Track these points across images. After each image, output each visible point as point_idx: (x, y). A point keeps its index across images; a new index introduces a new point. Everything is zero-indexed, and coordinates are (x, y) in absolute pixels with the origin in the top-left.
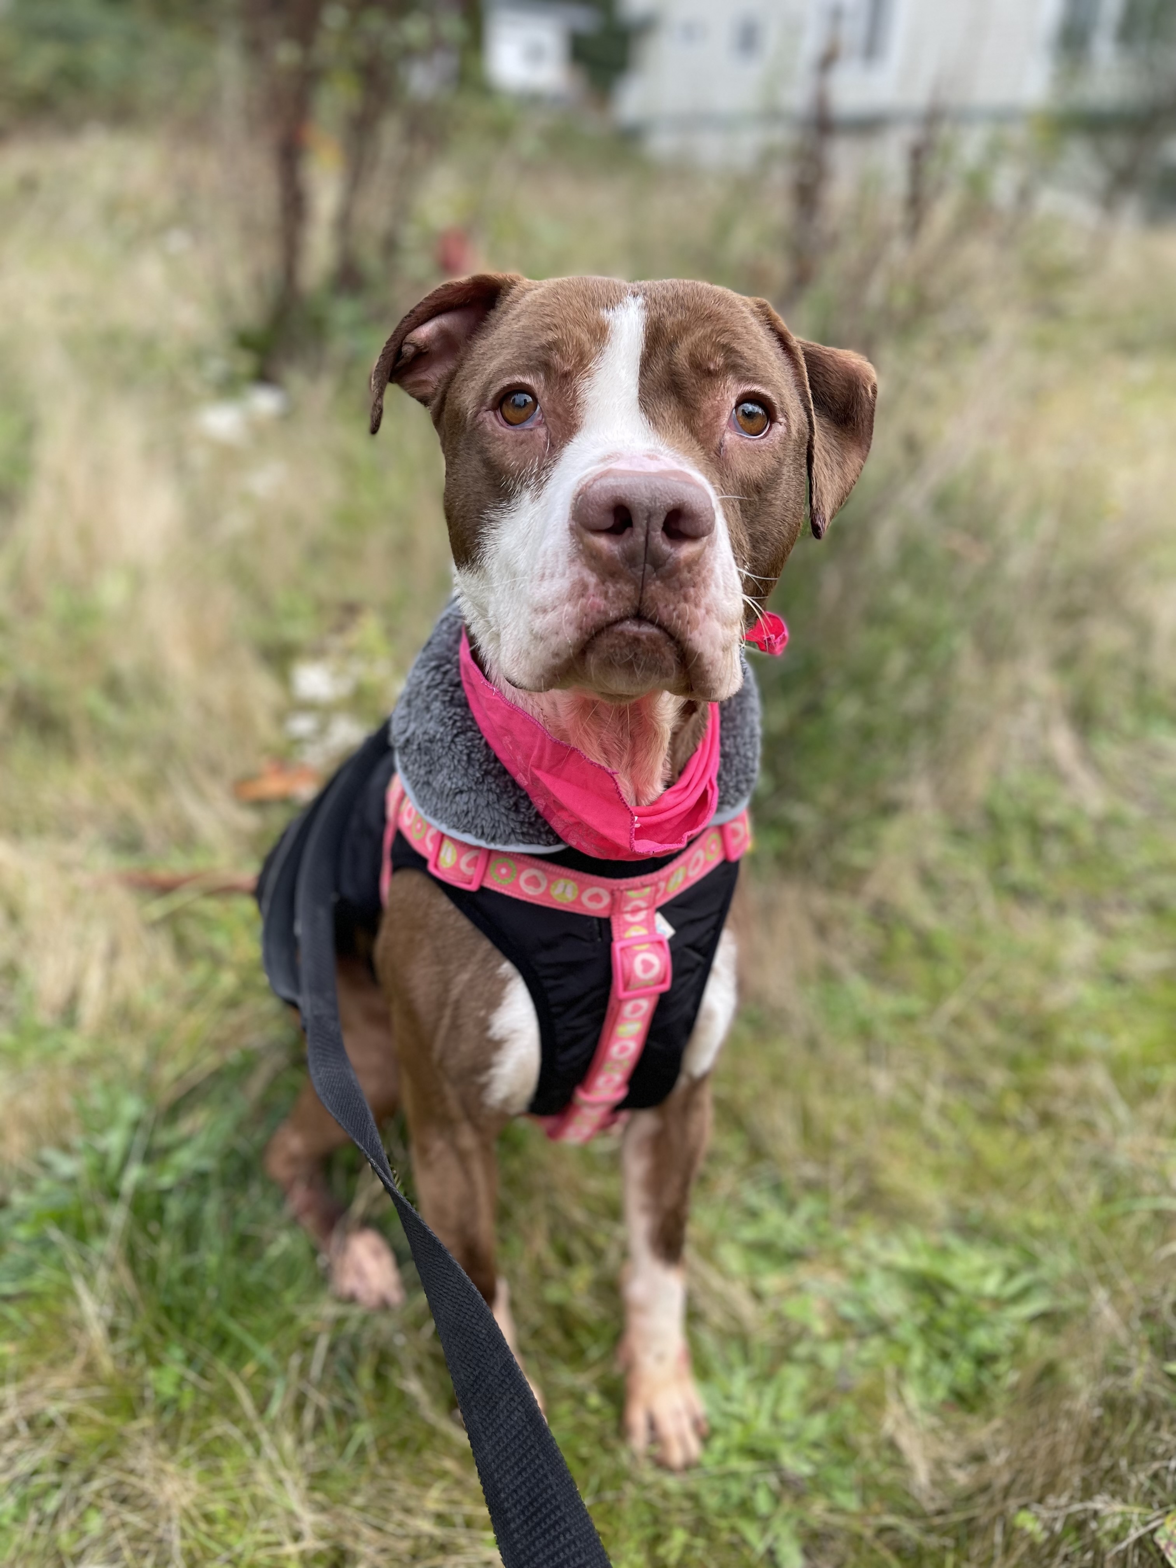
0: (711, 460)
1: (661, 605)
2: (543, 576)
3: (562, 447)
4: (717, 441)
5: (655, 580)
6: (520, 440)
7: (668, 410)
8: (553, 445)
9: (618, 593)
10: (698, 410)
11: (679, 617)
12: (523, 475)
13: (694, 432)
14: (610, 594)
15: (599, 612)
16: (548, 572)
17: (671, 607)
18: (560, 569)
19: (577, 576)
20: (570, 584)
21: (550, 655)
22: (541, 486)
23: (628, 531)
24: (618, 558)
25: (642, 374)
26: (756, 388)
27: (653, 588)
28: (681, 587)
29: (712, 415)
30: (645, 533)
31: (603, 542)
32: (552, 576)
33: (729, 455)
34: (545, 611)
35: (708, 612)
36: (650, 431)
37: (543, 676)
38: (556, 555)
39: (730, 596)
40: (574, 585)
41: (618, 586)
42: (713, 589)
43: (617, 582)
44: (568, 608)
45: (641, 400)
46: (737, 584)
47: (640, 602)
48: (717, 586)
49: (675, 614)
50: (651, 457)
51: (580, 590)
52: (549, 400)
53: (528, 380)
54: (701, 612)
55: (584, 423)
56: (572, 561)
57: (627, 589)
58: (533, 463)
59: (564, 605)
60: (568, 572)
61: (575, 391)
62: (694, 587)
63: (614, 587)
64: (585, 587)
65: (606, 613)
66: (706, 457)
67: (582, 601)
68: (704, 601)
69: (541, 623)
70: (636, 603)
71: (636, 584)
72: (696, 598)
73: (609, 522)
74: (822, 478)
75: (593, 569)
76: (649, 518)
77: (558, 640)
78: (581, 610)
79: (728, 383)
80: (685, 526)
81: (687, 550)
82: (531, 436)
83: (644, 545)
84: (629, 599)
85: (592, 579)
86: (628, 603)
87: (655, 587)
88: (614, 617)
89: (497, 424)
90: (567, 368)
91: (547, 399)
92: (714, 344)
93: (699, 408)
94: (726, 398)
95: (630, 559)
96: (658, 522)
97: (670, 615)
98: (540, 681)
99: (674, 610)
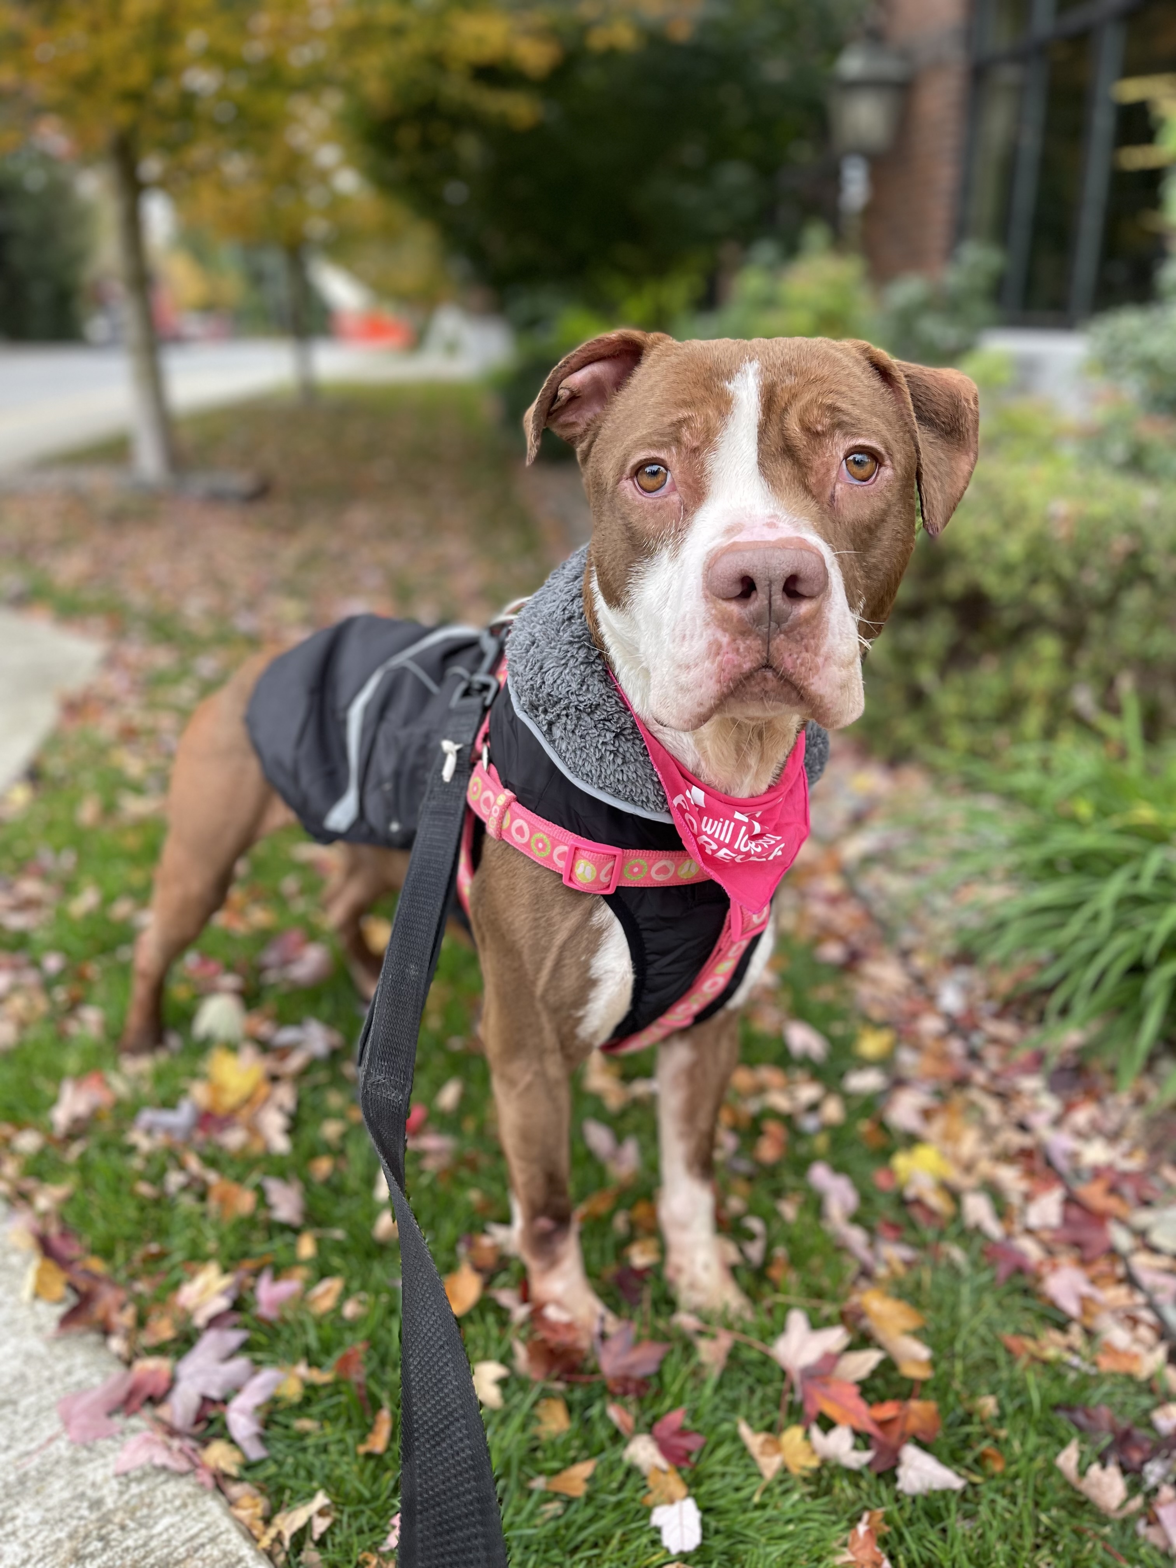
0: (824, 511)
1: (786, 655)
2: (684, 637)
3: (693, 512)
4: (828, 493)
5: (778, 635)
6: (657, 507)
7: (784, 470)
8: (686, 510)
9: (748, 649)
10: (811, 468)
11: (802, 665)
12: (663, 536)
13: (807, 489)
14: (741, 650)
15: (734, 666)
16: (688, 633)
17: (795, 656)
18: (698, 632)
19: (712, 638)
20: (707, 645)
21: (696, 705)
22: (677, 548)
23: (753, 595)
24: (747, 619)
25: (760, 441)
26: (861, 441)
27: (778, 641)
28: (802, 639)
29: (823, 471)
30: (768, 597)
31: (734, 608)
32: (692, 637)
33: (840, 505)
34: (688, 667)
35: (826, 659)
36: (769, 494)
37: (690, 720)
38: (693, 619)
39: (846, 640)
40: (710, 644)
41: (748, 642)
42: (830, 636)
43: (747, 639)
44: (707, 664)
45: (761, 464)
46: (853, 628)
47: (768, 654)
48: (833, 635)
49: (799, 661)
50: (771, 525)
51: (715, 649)
52: (681, 472)
53: (662, 455)
54: (820, 660)
55: (711, 491)
56: (708, 624)
57: (756, 644)
58: (671, 526)
59: (704, 662)
60: (704, 634)
61: (702, 465)
62: (814, 638)
63: (745, 643)
64: (720, 647)
65: (740, 666)
66: (820, 511)
67: (719, 658)
68: (824, 650)
69: (685, 678)
70: (765, 654)
71: (763, 640)
72: (816, 648)
73: (738, 590)
74: (932, 492)
75: (725, 630)
76: (770, 585)
77: (702, 691)
78: (718, 665)
79: (836, 440)
80: (802, 588)
81: (804, 608)
82: (667, 503)
83: (767, 607)
84: (758, 652)
85: (725, 639)
86: (758, 656)
87: (779, 641)
88: (748, 668)
89: (637, 494)
90: (696, 444)
91: (678, 471)
92: (821, 406)
93: (812, 467)
94: (834, 454)
95: (757, 620)
96: (778, 587)
97: (794, 662)
98: (688, 724)
99: (797, 658)
